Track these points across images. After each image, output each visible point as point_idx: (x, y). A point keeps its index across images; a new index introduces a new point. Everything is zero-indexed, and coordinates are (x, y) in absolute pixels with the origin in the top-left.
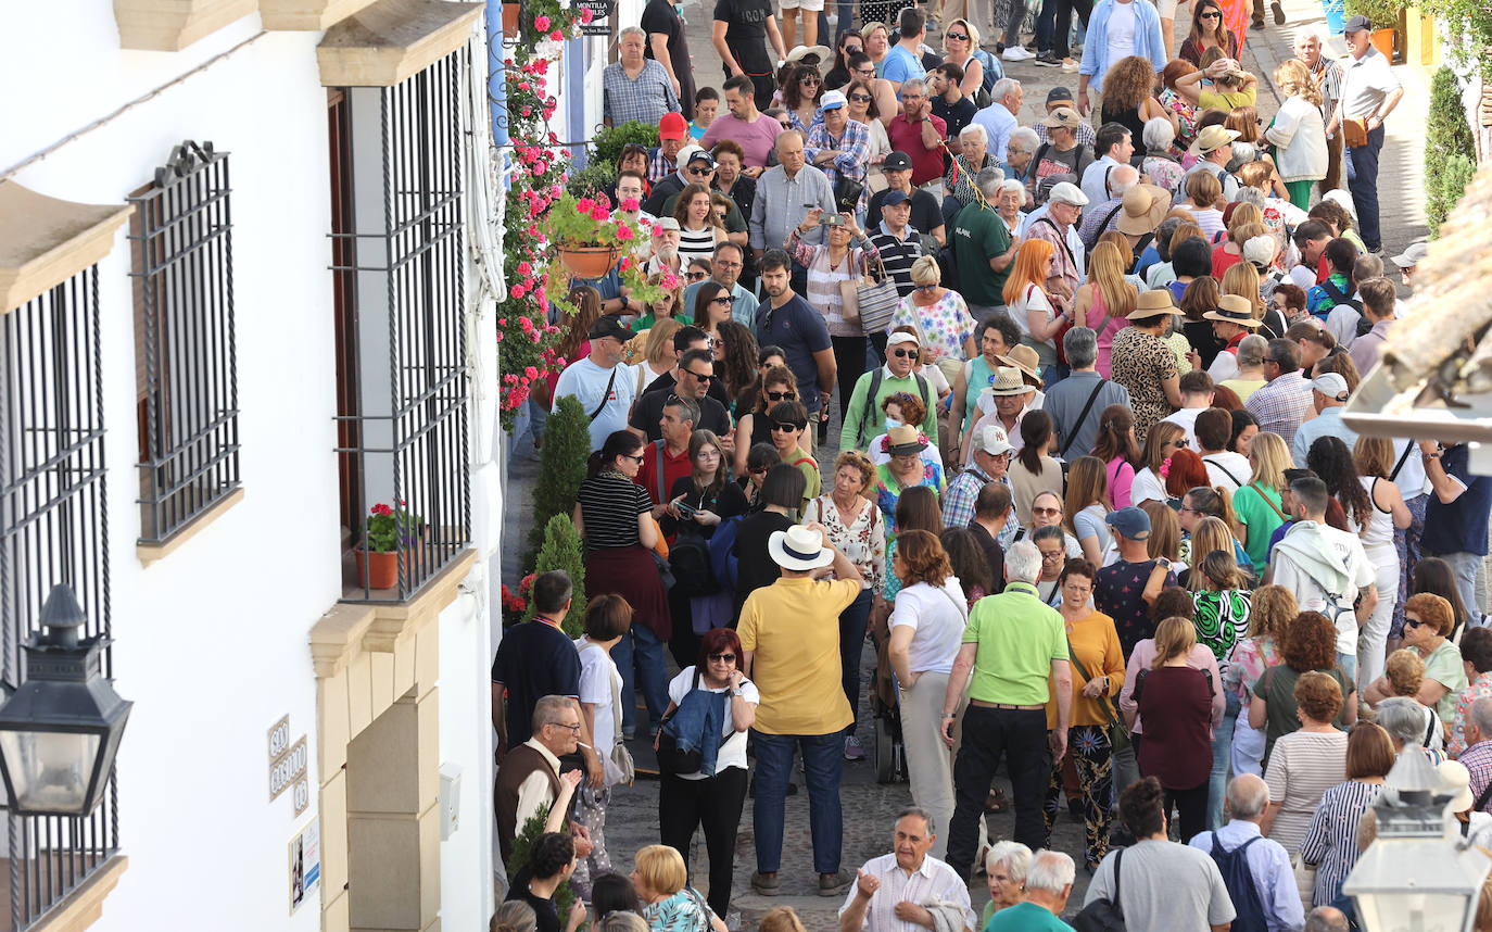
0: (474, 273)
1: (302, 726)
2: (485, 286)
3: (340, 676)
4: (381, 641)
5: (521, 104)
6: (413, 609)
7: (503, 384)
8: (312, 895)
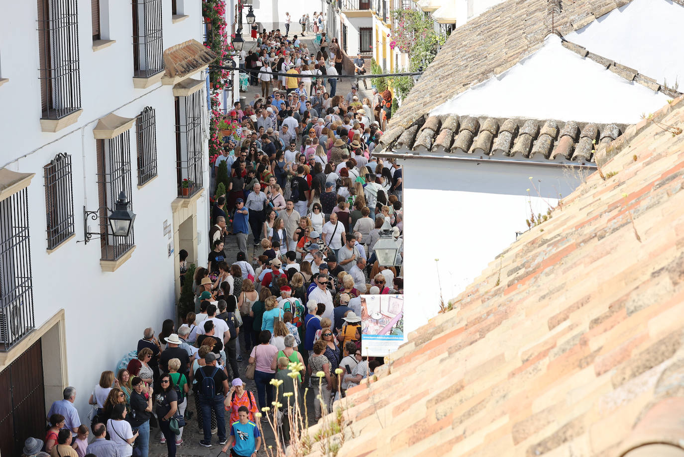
0: (203, 134)
1: (170, 222)
2: (206, 136)
3: (177, 212)
4: (185, 205)
5: (213, 103)
6: (192, 199)
7: (210, 158)
8: (172, 255)
